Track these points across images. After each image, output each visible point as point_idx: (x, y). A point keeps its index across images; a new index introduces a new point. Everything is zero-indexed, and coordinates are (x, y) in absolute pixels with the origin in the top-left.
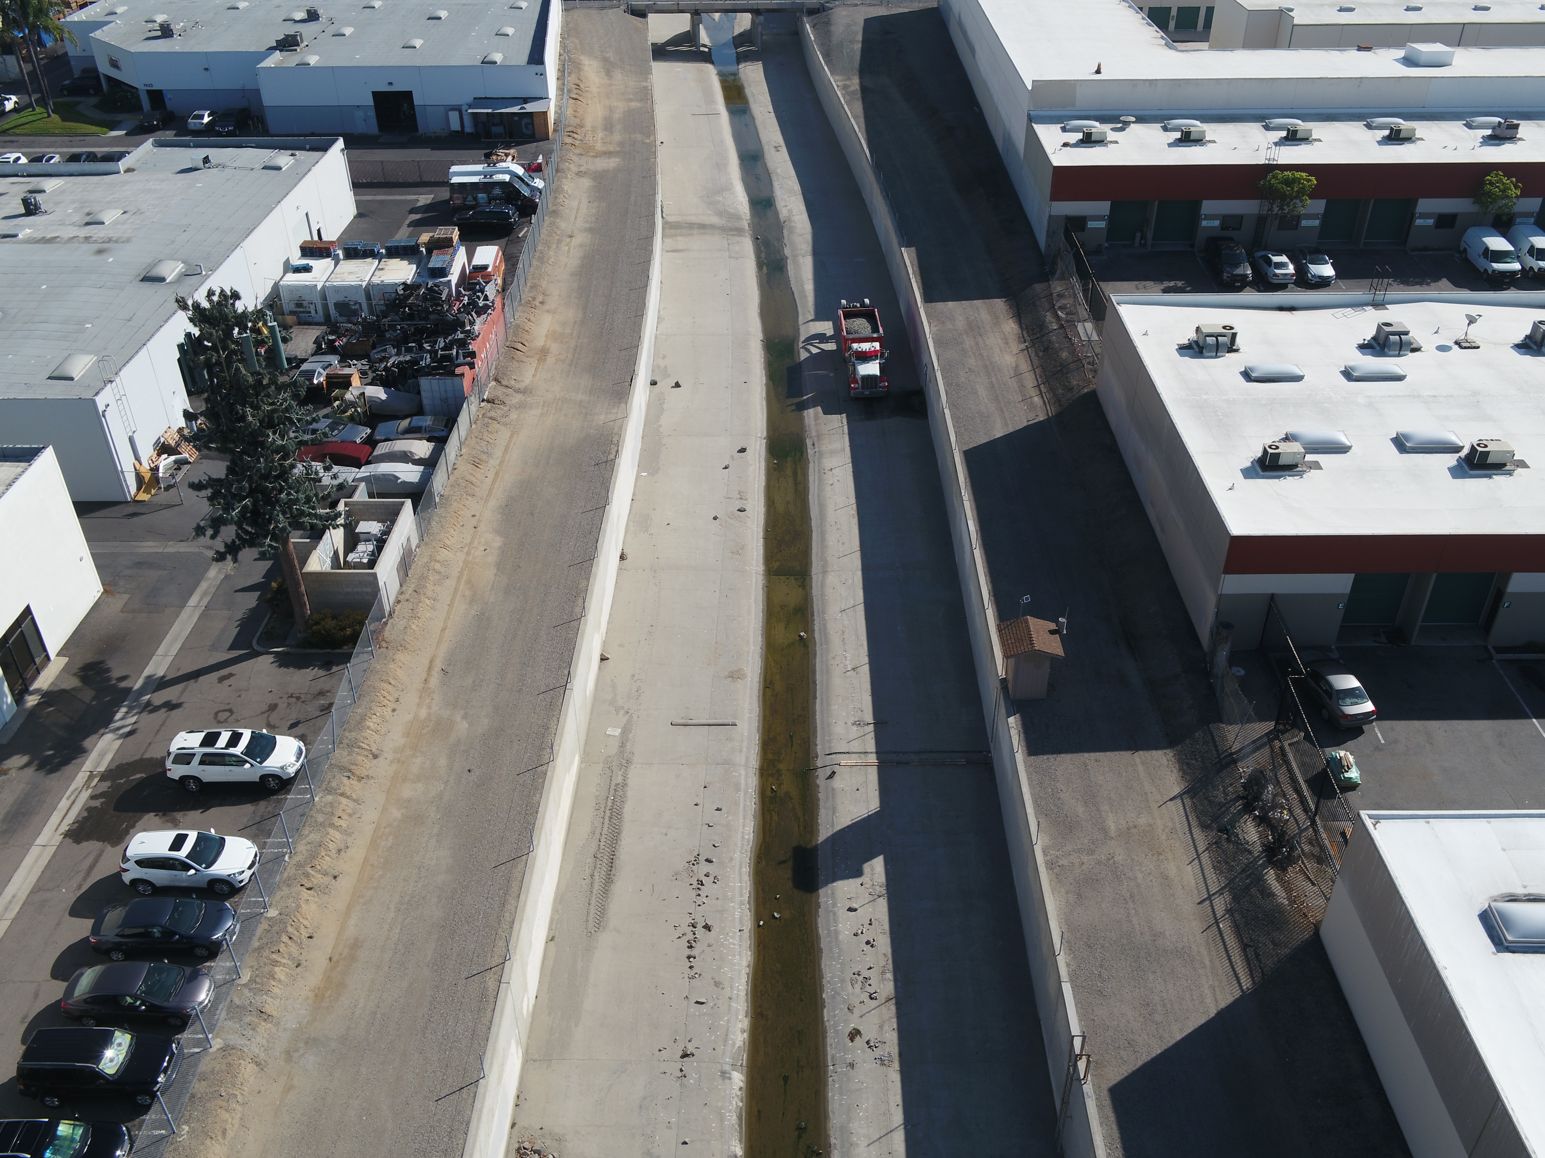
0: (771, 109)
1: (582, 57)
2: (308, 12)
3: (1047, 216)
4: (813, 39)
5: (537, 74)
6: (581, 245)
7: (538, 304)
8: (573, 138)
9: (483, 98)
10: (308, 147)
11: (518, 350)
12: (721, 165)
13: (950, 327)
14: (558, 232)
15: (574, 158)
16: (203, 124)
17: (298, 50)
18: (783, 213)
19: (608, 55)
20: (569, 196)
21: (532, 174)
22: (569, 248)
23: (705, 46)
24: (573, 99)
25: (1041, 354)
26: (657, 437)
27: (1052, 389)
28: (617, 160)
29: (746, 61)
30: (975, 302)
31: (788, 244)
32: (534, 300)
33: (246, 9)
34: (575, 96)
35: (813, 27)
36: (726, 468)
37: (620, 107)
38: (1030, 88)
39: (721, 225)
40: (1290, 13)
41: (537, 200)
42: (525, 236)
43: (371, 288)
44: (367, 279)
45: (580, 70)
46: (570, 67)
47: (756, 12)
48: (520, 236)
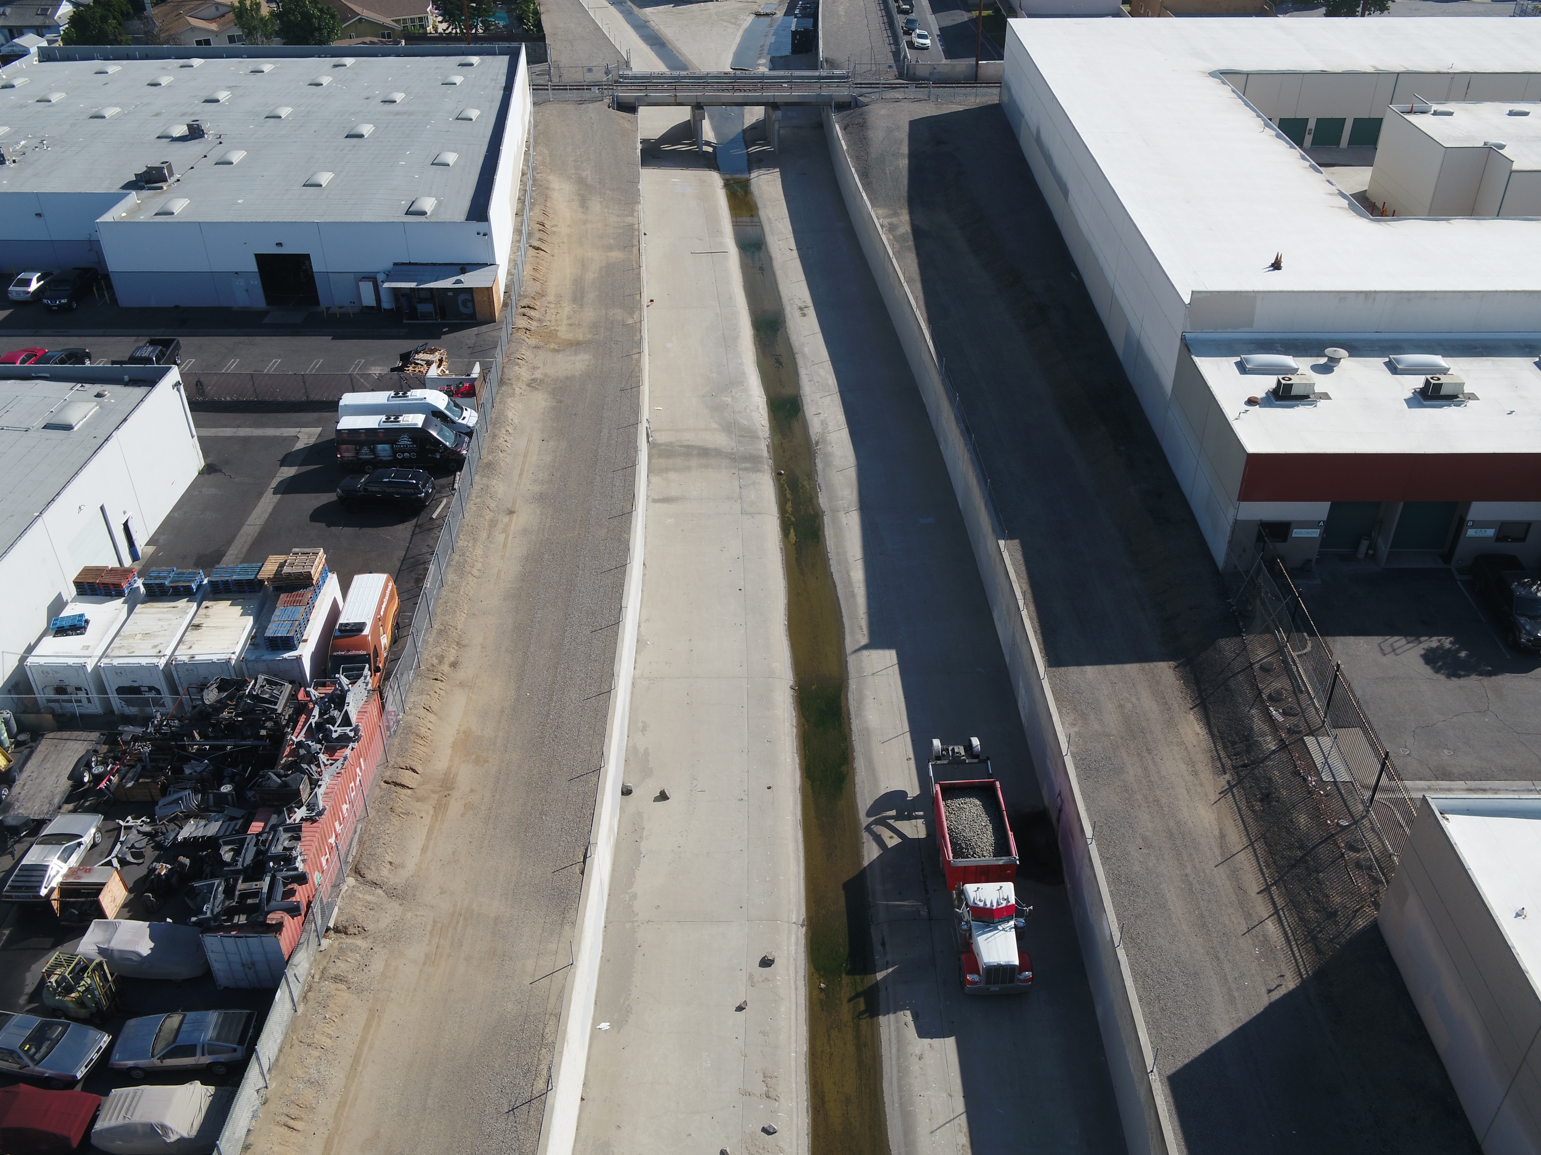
0: (792, 244)
1: (551, 178)
2: (190, 127)
3: (1231, 520)
4: (845, 147)
5: (478, 234)
6: (525, 531)
7: (446, 668)
8: (530, 318)
9: (407, 264)
10: (126, 378)
11: (403, 786)
12: (729, 341)
13: (1097, 726)
14: (493, 505)
15: (528, 354)
16: (29, 292)
17: (165, 188)
18: (815, 427)
19: (584, 174)
20: (515, 429)
21: (459, 401)
22: (507, 537)
23: (708, 144)
24: (534, 247)
25: (1258, 806)
26: (628, 926)
27: (1294, 903)
28: (587, 357)
29: (759, 168)
30: (1128, 667)
31: (823, 488)
32: (440, 662)
33: (116, 118)
34: (536, 244)
35: (845, 128)
36: (740, 1009)
37: (597, 258)
38: (1187, 300)
39: (729, 451)
40: (1500, 151)
41: (464, 452)
42: (442, 517)
43: (173, 668)
44: (168, 652)
45: (546, 198)
46: (534, 194)
47: (772, 106)
48: (434, 516)
